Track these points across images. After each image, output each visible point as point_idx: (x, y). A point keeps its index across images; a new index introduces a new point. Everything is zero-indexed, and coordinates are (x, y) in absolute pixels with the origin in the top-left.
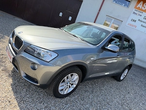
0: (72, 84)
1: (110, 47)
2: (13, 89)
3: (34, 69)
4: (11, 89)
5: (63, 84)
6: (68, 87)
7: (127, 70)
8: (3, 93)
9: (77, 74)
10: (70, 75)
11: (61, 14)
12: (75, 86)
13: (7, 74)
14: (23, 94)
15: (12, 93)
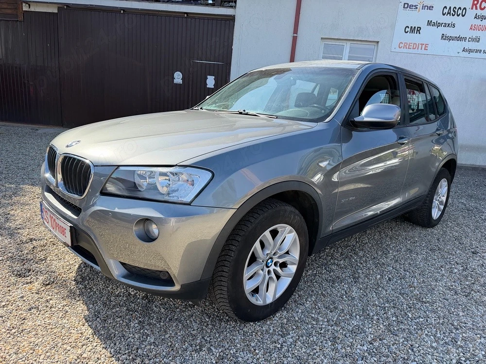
0: (283, 265)
1: (368, 113)
2: (96, 332)
3: (149, 238)
4: (90, 331)
5: (255, 268)
6: (273, 275)
7: (444, 183)
8: (67, 351)
9: (289, 228)
10: (267, 233)
11: (178, 78)
12: (293, 268)
13: (65, 292)
14: (134, 338)
15: (97, 344)
